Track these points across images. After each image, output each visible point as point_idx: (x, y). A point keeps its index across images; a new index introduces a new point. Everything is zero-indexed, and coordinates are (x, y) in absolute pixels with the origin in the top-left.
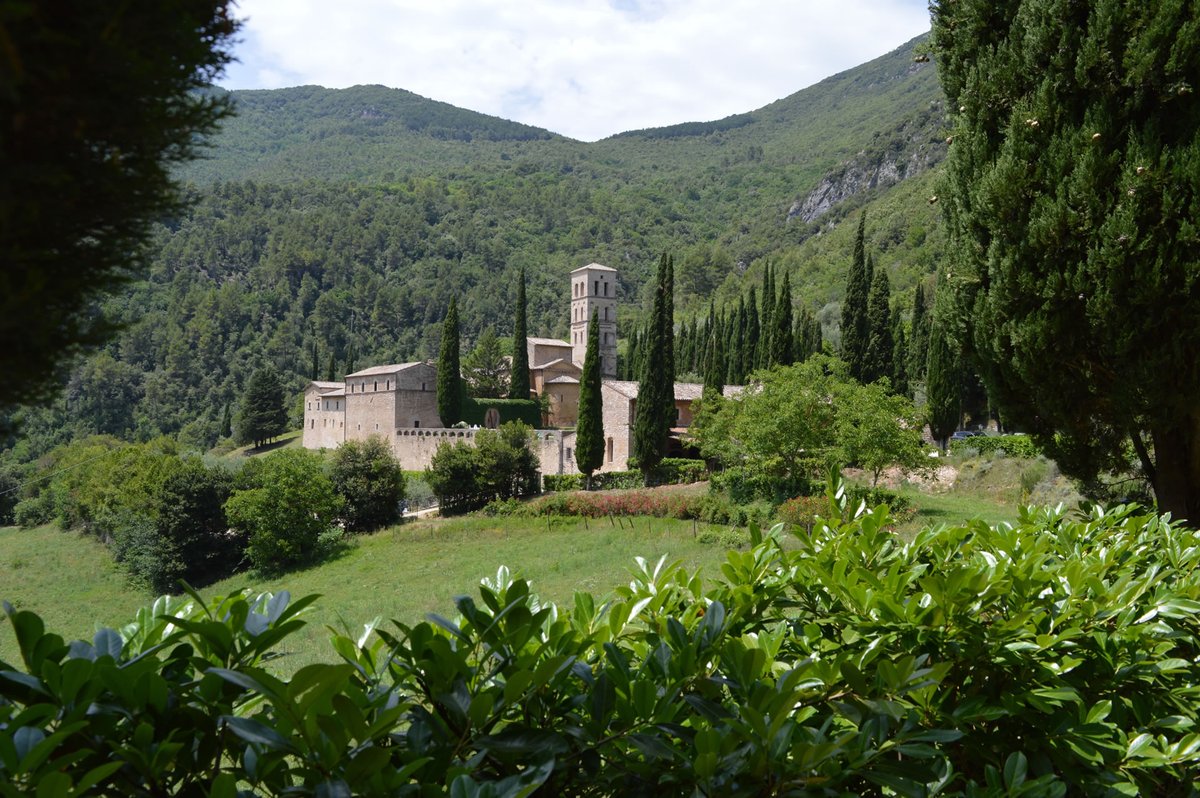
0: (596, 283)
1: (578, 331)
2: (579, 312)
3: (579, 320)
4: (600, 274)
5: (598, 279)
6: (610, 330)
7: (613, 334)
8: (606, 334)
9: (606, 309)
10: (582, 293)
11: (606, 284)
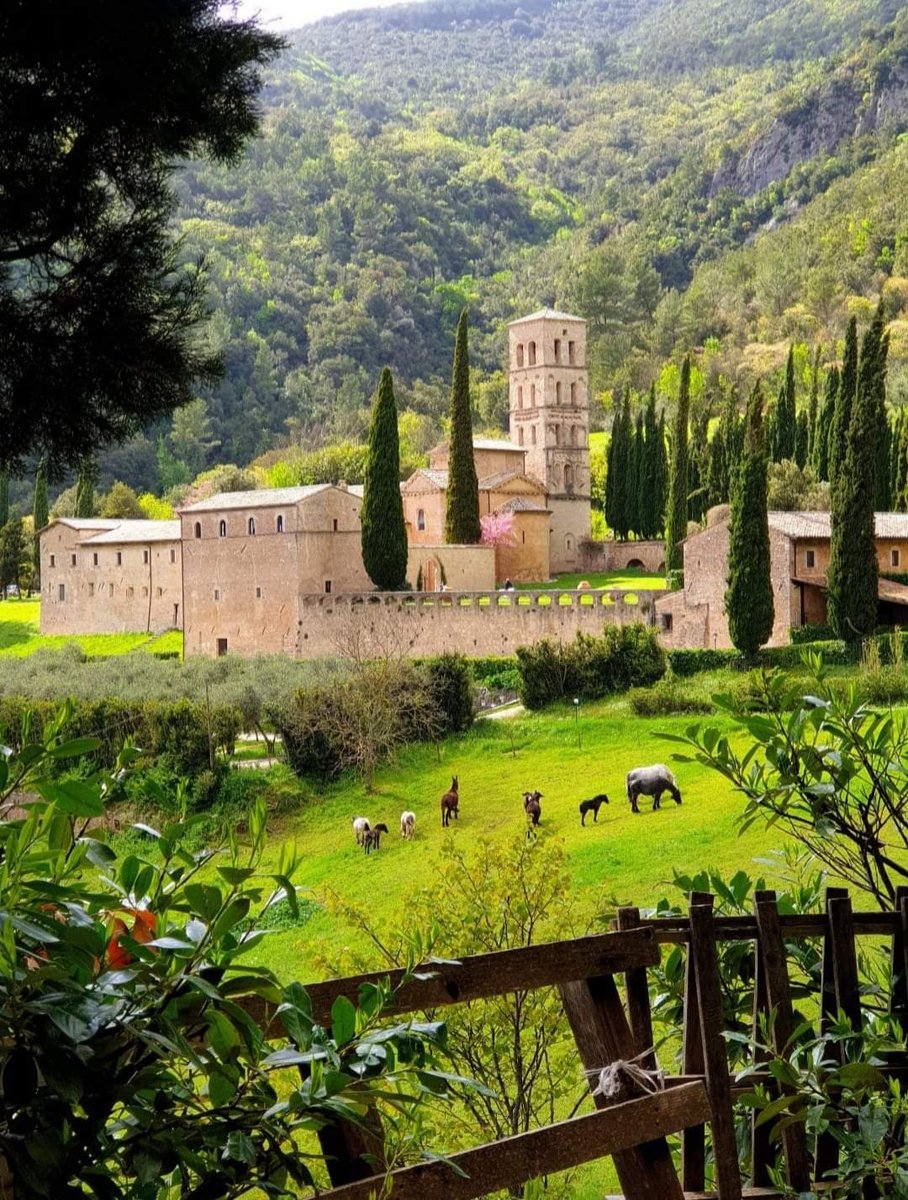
0: (557, 342)
1: (527, 425)
2: (527, 391)
3: (527, 404)
4: (561, 327)
5: (560, 336)
6: (578, 422)
7: (584, 428)
8: (573, 427)
9: (573, 385)
10: (533, 361)
11: (571, 343)
